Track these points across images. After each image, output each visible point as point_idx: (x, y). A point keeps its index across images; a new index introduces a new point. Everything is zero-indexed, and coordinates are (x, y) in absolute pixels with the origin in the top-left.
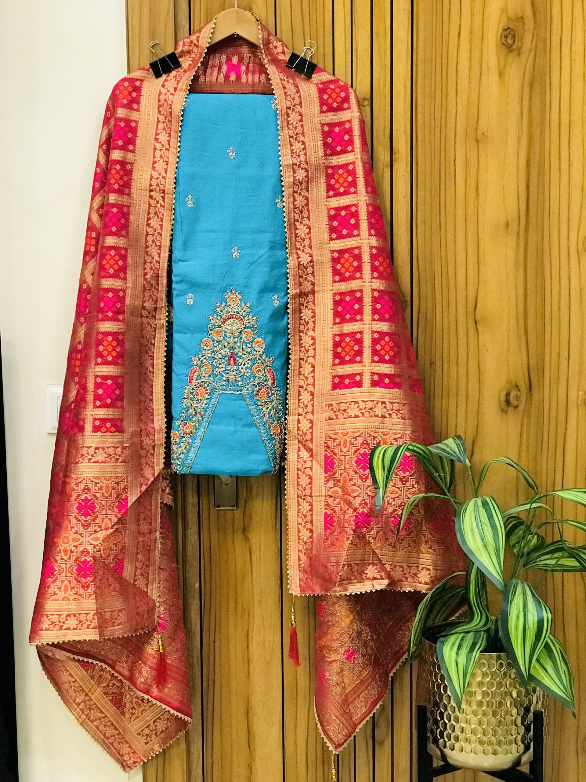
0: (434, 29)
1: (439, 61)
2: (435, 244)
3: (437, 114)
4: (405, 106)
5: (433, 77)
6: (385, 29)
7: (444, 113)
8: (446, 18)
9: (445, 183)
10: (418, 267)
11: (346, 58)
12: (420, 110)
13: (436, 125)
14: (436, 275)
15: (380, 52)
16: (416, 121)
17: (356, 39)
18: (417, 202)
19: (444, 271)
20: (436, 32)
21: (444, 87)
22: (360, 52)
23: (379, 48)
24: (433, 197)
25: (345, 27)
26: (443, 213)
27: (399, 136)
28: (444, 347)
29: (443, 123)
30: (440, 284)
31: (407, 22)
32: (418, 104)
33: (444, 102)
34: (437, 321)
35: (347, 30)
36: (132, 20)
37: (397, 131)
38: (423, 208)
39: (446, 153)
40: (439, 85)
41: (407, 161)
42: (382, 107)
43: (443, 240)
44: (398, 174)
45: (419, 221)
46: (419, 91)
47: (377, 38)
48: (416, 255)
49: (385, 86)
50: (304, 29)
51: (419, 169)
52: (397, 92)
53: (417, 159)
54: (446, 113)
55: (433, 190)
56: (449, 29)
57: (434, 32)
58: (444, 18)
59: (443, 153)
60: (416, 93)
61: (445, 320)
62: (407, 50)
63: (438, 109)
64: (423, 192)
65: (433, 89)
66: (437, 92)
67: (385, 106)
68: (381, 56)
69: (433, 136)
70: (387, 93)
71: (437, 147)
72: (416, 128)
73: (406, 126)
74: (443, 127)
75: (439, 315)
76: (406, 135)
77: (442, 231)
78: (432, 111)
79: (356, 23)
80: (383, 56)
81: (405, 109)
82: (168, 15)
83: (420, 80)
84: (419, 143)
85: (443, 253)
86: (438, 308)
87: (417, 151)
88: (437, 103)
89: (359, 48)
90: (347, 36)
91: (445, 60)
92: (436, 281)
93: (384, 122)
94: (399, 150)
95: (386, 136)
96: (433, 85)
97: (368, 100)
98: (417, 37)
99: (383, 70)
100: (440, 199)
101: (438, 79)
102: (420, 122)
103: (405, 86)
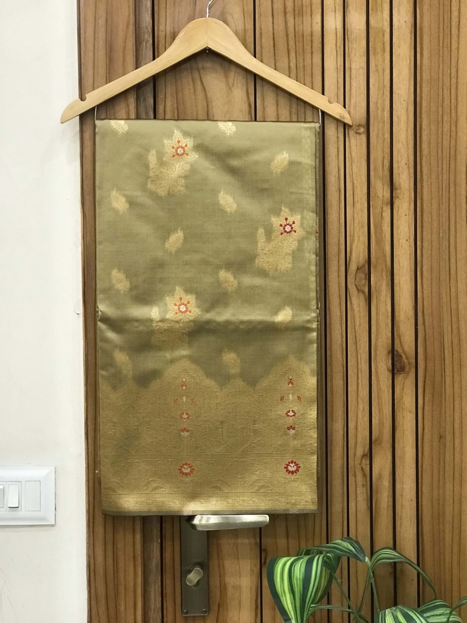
0: (441, 44)
1: (447, 81)
2: (444, 295)
3: (446, 143)
4: (407, 134)
5: (440, 101)
6: (384, 44)
7: (453, 142)
8: (454, 31)
9: (456, 223)
10: (424, 323)
11: (338, 78)
12: (425, 138)
13: (445, 156)
14: (445, 333)
15: (377, 70)
16: (420, 152)
17: (349, 56)
18: (422, 245)
19: (455, 326)
20: (443, 47)
21: (453, 111)
22: (353, 72)
23: (376, 66)
24: (441, 239)
25: (336, 42)
26: (453, 260)
27: (401, 168)
28: (456, 418)
29: (452, 153)
30: (450, 343)
31: (409, 36)
32: (423, 131)
33: (453, 128)
34: (447, 387)
35: (338, 46)
36: (85, 33)
37: (398, 162)
38: (430, 252)
39: (455, 188)
40: (447, 110)
41: (410, 198)
42: (381, 135)
43: (453, 290)
44: (400, 213)
45: (425, 268)
46: (424, 116)
47: (374, 54)
48: (422, 308)
49: (383, 110)
50: (288, 45)
51: (425, 207)
52: (398, 118)
53: (422, 197)
54: (456, 141)
55: (441, 231)
56: (458, 44)
57: (441, 48)
58: (453, 32)
59: (452, 190)
60: (421, 117)
61: (456, 386)
62: (410, 69)
63: (446, 137)
64: (429, 235)
65: (440, 113)
66: (445, 118)
67: (383, 134)
68: (379, 76)
69: (440, 169)
70: (385, 119)
71: (445, 182)
72: (421, 160)
73: (408, 158)
74: (452, 158)
75: (448, 380)
76: (409, 167)
77: (452, 280)
78: (440, 140)
79: (349, 37)
80: (381, 76)
81: (407, 137)
82: (127, 27)
83: (424, 104)
84: (425, 177)
85: (454, 306)
86: (448, 371)
87: (422, 187)
88: (445, 129)
89: (353, 66)
90: (339, 53)
91: (454, 81)
92: (446, 340)
93: (384, 153)
94: (400, 184)
95: (385, 168)
96: (440, 109)
97: (364, 126)
98: (422, 54)
99: (382, 91)
100: (449, 242)
101: (447, 102)
102: (425, 152)
103: (407, 110)
